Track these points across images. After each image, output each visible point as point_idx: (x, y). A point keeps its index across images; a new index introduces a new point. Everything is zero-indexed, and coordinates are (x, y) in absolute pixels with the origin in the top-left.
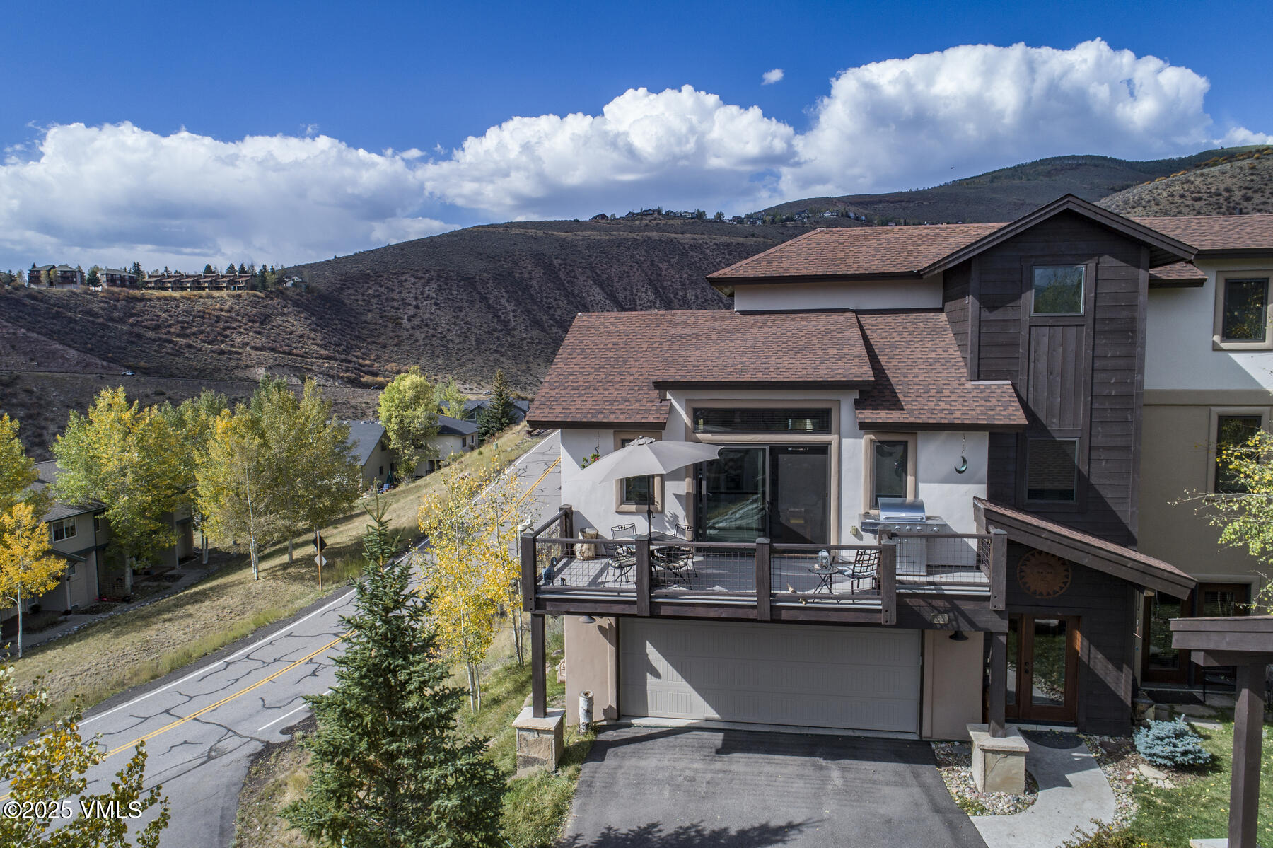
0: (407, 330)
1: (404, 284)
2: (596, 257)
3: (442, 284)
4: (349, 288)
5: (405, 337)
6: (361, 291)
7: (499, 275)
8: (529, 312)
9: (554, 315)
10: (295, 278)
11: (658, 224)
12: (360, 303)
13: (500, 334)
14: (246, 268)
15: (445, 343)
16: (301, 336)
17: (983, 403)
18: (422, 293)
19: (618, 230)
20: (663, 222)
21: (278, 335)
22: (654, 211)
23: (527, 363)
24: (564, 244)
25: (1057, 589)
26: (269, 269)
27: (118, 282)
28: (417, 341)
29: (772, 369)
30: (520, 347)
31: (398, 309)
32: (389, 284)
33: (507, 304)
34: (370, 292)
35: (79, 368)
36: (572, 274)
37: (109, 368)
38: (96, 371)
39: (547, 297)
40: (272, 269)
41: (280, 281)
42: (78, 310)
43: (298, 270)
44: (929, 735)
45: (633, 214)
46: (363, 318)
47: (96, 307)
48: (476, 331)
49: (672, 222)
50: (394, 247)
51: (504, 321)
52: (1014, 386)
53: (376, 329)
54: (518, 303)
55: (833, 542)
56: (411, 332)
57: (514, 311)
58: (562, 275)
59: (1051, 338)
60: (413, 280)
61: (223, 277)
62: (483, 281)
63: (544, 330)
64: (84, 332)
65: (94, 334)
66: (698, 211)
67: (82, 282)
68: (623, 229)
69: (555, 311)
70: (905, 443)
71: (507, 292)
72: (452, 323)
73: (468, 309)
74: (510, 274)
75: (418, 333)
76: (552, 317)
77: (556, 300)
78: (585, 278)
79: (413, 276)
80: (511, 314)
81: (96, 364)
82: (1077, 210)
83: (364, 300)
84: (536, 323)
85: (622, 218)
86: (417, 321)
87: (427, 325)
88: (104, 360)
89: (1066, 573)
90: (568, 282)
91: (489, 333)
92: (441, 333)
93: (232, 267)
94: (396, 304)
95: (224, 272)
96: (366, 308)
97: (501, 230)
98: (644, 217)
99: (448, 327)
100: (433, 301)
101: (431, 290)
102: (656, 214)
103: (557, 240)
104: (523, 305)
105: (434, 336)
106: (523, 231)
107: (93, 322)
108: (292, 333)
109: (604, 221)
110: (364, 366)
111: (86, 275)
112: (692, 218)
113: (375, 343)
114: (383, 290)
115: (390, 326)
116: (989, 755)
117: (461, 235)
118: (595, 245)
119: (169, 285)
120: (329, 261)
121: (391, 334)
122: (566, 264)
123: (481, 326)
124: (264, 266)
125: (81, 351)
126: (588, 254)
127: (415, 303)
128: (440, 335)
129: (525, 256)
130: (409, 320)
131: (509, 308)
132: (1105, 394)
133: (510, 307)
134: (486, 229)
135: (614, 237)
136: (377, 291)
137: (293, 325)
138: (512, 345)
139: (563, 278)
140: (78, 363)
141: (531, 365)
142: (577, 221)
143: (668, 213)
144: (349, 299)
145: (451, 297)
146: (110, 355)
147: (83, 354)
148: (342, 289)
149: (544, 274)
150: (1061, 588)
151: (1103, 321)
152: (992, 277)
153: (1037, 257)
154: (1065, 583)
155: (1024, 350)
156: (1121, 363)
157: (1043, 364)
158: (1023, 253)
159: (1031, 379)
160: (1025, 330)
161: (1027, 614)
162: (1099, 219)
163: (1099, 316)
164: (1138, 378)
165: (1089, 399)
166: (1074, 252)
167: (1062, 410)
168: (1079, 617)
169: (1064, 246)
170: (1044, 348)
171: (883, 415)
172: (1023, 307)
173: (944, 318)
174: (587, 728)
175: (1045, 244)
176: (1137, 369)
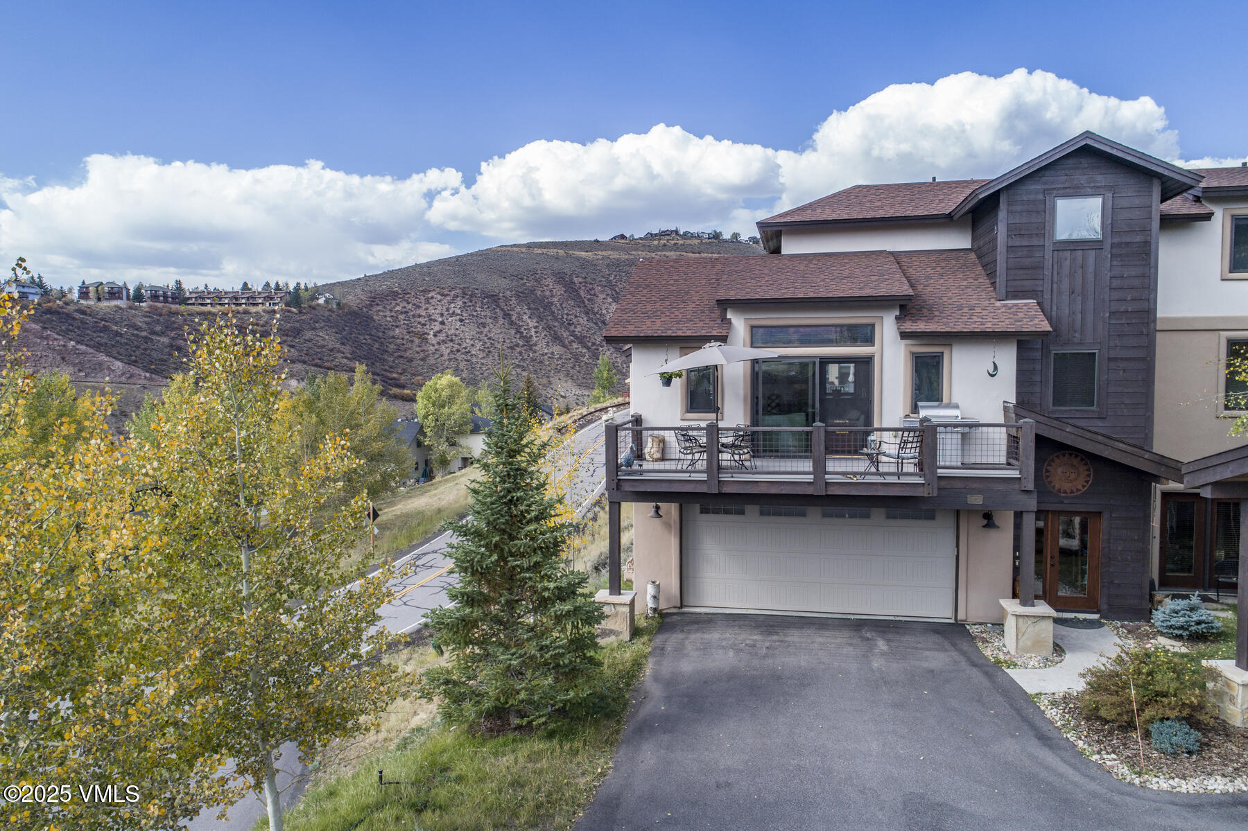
0: (433, 345)
1: (431, 301)
2: (616, 276)
3: (466, 301)
4: (378, 305)
5: (430, 352)
6: (389, 307)
7: (521, 293)
8: (550, 328)
9: (574, 331)
10: (327, 295)
11: (675, 244)
12: (388, 319)
13: (523, 350)
14: (281, 284)
15: (469, 358)
16: (332, 350)
17: (1012, 316)
18: (448, 310)
19: (637, 250)
20: (681, 242)
21: (310, 348)
22: (672, 232)
23: (548, 377)
24: (584, 264)
25: (1080, 487)
26: (302, 286)
27: (161, 298)
28: (442, 356)
29: (821, 290)
30: (541, 362)
31: (424, 325)
32: (416, 301)
33: (529, 321)
34: (398, 308)
35: (123, 379)
36: (592, 292)
37: (151, 379)
38: (140, 382)
39: (567, 314)
40: (306, 286)
41: (314, 298)
42: (123, 324)
43: (330, 287)
44: (964, 618)
45: (652, 234)
46: (391, 333)
47: (139, 321)
48: (499, 346)
49: (689, 242)
50: (421, 266)
51: (526, 337)
52: (1038, 304)
53: (403, 344)
54: (540, 319)
56: (437, 347)
57: (536, 327)
58: (582, 294)
59: (1074, 260)
60: (439, 297)
61: (260, 293)
62: (507, 298)
63: (564, 346)
64: (129, 345)
65: (138, 347)
66: (715, 231)
67: (128, 298)
68: (642, 249)
69: (575, 327)
70: (941, 355)
71: (529, 309)
72: (476, 339)
73: (492, 326)
74: (532, 291)
75: (443, 347)
76: (572, 334)
77: (576, 317)
78: (604, 296)
79: (439, 293)
80: (533, 330)
81: (139, 375)
82: (1094, 145)
83: (392, 316)
84: (557, 339)
85: (641, 238)
86: (442, 337)
87: (452, 340)
88: (147, 371)
89: (1088, 473)
90: (588, 300)
91: (511, 348)
92: (465, 348)
93: (267, 285)
94: (422, 320)
95: (260, 290)
96: (394, 324)
97: (524, 250)
98: (662, 237)
99: (472, 342)
100: (458, 317)
101: (457, 306)
102: (674, 235)
103: (578, 259)
104: (545, 321)
105: (458, 351)
106: (545, 251)
107: (137, 336)
108: (323, 346)
109: (623, 241)
110: (391, 379)
111: (132, 292)
112: (709, 239)
113: (401, 357)
114: (410, 306)
115: (417, 341)
116: (1021, 620)
117: (485, 255)
118: (616, 265)
119: (209, 301)
120: (359, 279)
121: (418, 349)
122: (586, 282)
123: (504, 342)
124: (298, 284)
125: (125, 363)
126: (608, 273)
127: (440, 319)
128: (464, 350)
129: (546, 274)
130: (435, 335)
131: (531, 325)
133: (532, 323)
134: (509, 248)
135: (632, 257)
136: (405, 307)
137: (324, 339)
138: (533, 360)
139: (583, 296)
140: (123, 374)
141: (551, 379)
142: (597, 241)
143: (686, 233)
144: (378, 315)
145: (475, 314)
146: (153, 367)
147: (127, 366)
148: (371, 305)
149: (565, 292)
150: (1084, 486)
151: (1119, 245)
152: (1018, 208)
153: (1059, 189)
154: (1087, 482)
155: (1047, 272)
156: (1137, 282)
157: (1065, 285)
158: (1046, 186)
159: (1055, 297)
160: (1048, 254)
161: (1052, 511)
162: (1114, 152)
163: (1115, 241)
164: (1152, 296)
165: (1108, 315)
166: (1092, 185)
167: (1083, 325)
168: (1100, 513)
169: (1083, 179)
170: (1066, 270)
171: (921, 326)
172: (1046, 235)
173: (973, 256)
174: (654, 613)
175: (1065, 178)
176: (1151, 288)
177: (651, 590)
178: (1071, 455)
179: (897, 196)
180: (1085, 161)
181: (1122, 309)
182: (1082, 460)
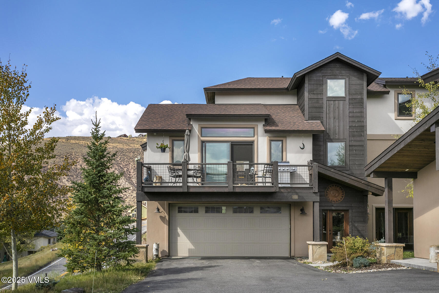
17: (310, 126)
19: (133, 144)
25: (340, 199)
44: (293, 255)
52: (321, 122)
55: (256, 162)
59: (334, 105)
68: (136, 143)
70: (282, 141)
82: (341, 58)
85: (136, 137)
89: (343, 193)
109: (126, 138)
116: (314, 247)
132: (354, 126)
135: (131, 148)
142: (110, 138)
150: (341, 199)
151: (352, 99)
152: (313, 83)
153: (328, 75)
154: (342, 197)
155: (324, 109)
156: (359, 115)
157: (332, 115)
158: (323, 74)
159: (328, 120)
160: (325, 102)
161: (329, 210)
162: (348, 61)
163: (350, 98)
164: (365, 120)
165: (348, 128)
166: (341, 75)
167: (339, 131)
168: (348, 210)
169: (337, 72)
170: (332, 109)
171: (274, 128)
172: (324, 94)
173: (297, 106)
174: (156, 257)
175: (331, 71)
176: (364, 117)
177: (155, 246)
178: (336, 186)
179: (266, 81)
180: (338, 65)
181: (354, 125)
182: (340, 188)
